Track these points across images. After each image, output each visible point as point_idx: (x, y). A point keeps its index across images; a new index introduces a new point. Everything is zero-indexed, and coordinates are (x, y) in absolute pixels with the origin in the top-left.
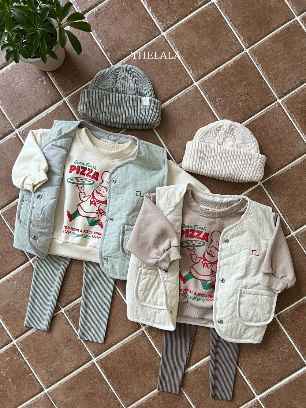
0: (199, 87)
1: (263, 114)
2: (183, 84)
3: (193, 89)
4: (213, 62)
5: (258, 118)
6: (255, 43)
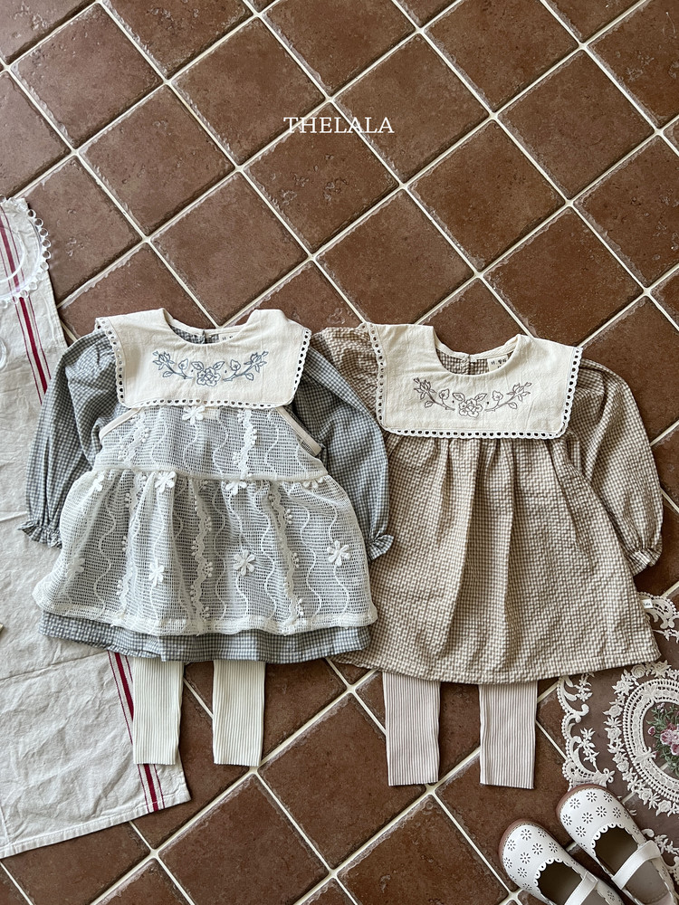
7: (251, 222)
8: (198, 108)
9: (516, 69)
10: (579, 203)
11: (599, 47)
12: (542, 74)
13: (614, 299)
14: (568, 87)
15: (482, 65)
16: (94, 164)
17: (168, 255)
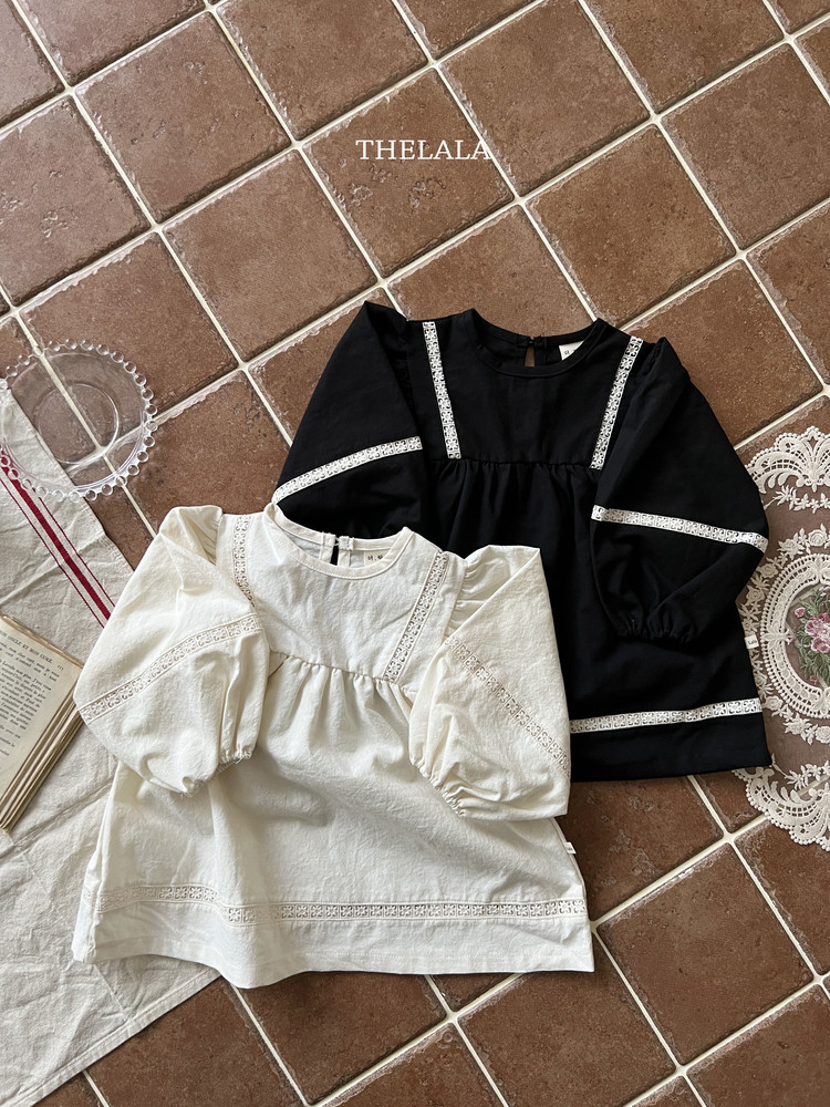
0: (307, 154)
1: (478, 233)
2: (262, 145)
3: (290, 159)
4: (343, 89)
5: (464, 245)
6: (458, 44)
7: (305, 223)
8: (250, 51)
9: (694, 56)
10: (755, 257)
11: (810, 43)
12: (729, 69)
13: (783, 395)
14: (762, 93)
15: (649, 46)
16: (93, 111)
17: (184, 254)
